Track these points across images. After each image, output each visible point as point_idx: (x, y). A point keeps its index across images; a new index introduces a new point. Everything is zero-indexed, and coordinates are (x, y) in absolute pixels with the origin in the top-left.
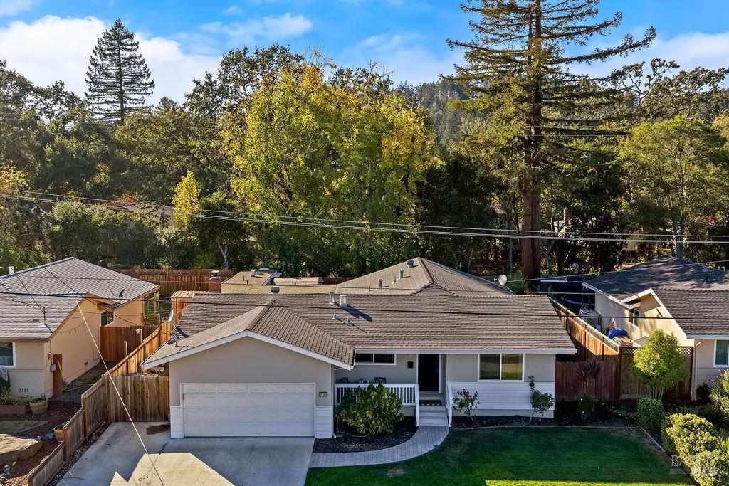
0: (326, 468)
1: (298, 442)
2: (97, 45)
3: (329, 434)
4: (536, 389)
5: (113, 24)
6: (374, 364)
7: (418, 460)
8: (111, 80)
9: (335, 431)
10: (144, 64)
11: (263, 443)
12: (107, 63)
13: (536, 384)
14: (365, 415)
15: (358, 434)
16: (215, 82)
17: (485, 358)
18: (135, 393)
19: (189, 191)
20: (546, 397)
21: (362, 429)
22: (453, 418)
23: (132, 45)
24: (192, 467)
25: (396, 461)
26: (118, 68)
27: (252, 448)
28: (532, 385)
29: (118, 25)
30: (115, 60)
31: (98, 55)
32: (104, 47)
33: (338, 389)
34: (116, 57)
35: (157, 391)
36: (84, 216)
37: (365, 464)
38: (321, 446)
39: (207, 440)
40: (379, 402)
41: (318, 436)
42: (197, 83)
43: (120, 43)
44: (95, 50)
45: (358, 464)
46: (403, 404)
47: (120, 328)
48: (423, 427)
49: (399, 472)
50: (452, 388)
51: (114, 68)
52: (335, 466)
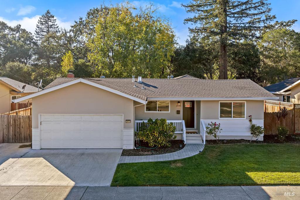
0: (130, 163)
1: (112, 151)
2: (40, 20)
3: (132, 147)
4: (253, 123)
5: (46, 12)
6: (157, 112)
7: (190, 158)
8: (45, 34)
9: (135, 145)
10: (58, 28)
11: (91, 151)
12: (43, 27)
13: (253, 121)
14: (154, 134)
15: (150, 147)
16: (84, 21)
17: (223, 105)
18: (15, 125)
19: (69, 59)
20: (259, 128)
21: (152, 144)
22: (206, 140)
23: (54, 20)
24: (40, 163)
25: (176, 159)
26: (47, 29)
27: (83, 154)
28: (250, 121)
29: (48, 12)
30: (47, 26)
31: (40, 24)
32: (42, 21)
33: (137, 123)
34: (47, 25)
35: (29, 124)
36: (19, 68)
37: (156, 160)
38: (126, 153)
39: (54, 150)
40: (163, 127)
41: (125, 148)
42: (76, 23)
43: (49, 19)
44: (39, 22)
45: (151, 161)
46: (176, 132)
47: (22, 103)
48: (188, 144)
49: (179, 165)
50: (204, 122)
51: (46, 29)
52: (136, 162)
